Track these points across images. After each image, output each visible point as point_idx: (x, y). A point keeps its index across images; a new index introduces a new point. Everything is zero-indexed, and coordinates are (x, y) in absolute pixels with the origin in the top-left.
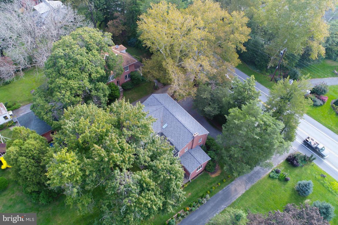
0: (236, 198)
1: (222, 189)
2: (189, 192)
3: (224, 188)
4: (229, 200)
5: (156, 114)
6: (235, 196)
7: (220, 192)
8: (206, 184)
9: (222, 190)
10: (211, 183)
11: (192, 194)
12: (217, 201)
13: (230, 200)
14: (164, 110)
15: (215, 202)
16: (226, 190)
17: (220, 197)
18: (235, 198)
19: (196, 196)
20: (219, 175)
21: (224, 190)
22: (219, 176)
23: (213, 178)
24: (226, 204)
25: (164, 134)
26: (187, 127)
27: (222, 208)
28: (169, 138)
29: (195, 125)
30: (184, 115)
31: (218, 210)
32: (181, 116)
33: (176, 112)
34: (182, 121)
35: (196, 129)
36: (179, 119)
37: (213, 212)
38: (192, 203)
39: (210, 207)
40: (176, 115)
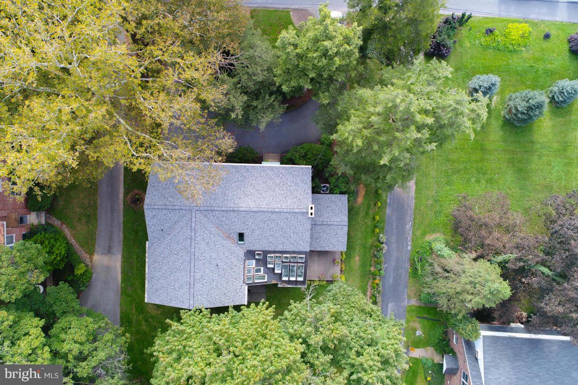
0: (412, 196)
1: (386, 205)
2: (355, 257)
3: (388, 201)
4: (407, 210)
5: (203, 239)
6: (409, 196)
7: (388, 211)
8: (363, 222)
9: (388, 207)
10: (367, 213)
11: (359, 256)
12: (395, 227)
13: (409, 209)
14: (205, 216)
15: (395, 232)
16: (392, 201)
17: (394, 218)
18: (412, 199)
19: (367, 251)
20: (365, 189)
21: (389, 204)
22: (366, 191)
23: (362, 204)
24: (408, 219)
25: (254, 249)
26: (280, 207)
27: (409, 230)
28: (270, 249)
29: (280, 182)
30: (243, 182)
31: (407, 238)
32: (243, 191)
33: (227, 195)
34: (261, 204)
35: (291, 188)
36: (251, 206)
37: (404, 247)
38: (371, 266)
39: (394, 246)
40: (234, 203)
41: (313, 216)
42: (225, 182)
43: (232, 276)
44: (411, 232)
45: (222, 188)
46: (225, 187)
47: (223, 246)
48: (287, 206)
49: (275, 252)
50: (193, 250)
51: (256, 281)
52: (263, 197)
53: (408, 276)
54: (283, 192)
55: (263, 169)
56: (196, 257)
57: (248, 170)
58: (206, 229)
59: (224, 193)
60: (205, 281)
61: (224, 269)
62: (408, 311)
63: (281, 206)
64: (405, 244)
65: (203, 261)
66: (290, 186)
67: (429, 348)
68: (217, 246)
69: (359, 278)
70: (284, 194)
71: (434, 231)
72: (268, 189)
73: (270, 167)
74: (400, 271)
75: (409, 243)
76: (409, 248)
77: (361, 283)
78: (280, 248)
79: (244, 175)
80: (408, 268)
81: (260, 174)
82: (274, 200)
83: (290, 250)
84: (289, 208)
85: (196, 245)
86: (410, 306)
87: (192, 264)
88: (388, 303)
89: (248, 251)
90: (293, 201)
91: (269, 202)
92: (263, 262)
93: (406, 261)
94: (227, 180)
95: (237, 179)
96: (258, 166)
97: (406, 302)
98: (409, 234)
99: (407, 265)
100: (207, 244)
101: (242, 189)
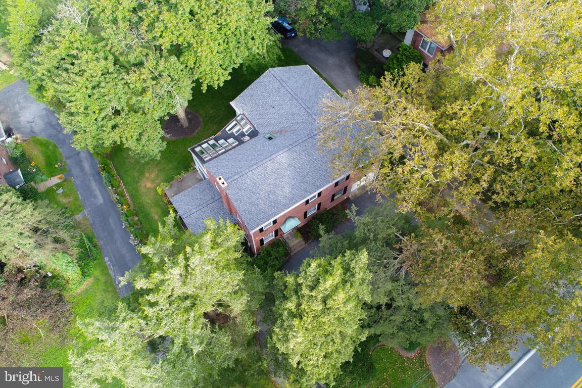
25: (253, 139)
26: (253, 171)
27: (115, 275)
28: (239, 147)
29: (269, 197)
30: (301, 176)
31: (114, 266)
32: (295, 167)
33: (307, 156)
34: (272, 164)
35: (255, 197)
36: (279, 157)
37: (112, 257)
38: (139, 220)
39: (124, 251)
40: (296, 152)
41: (218, 179)
42: (317, 167)
43: (256, 111)
44: (112, 274)
45: (316, 160)
46: (314, 162)
47: (280, 123)
48: (248, 176)
49: (234, 147)
50: (300, 102)
51: (234, 122)
52: (275, 173)
53: (95, 234)
54: (260, 188)
55: (294, 201)
56: (294, 99)
57: (306, 192)
58: (303, 122)
59: (310, 156)
60: (274, 91)
61: (266, 109)
62: (80, 207)
63: (253, 173)
64: (113, 259)
65: (286, 101)
66: (258, 199)
67: (43, 190)
68: (284, 119)
69: (145, 204)
70: (258, 187)
71: (86, 291)
72: (275, 183)
73: (288, 208)
74: (106, 233)
75: (109, 263)
76: (107, 259)
77: (140, 201)
78: (230, 152)
79: (306, 184)
80: (99, 241)
81: (293, 194)
82: (263, 175)
83: (221, 156)
84: (245, 176)
85: (301, 106)
86: (80, 212)
87: (292, 93)
88: (104, 201)
89: (257, 135)
90: (246, 185)
91: (266, 170)
92: (239, 138)
93: (103, 246)
94: (317, 169)
95: (309, 176)
96: (300, 201)
97: (86, 213)
98: (114, 271)
99: (100, 243)
100: (293, 115)
101: (298, 169)
